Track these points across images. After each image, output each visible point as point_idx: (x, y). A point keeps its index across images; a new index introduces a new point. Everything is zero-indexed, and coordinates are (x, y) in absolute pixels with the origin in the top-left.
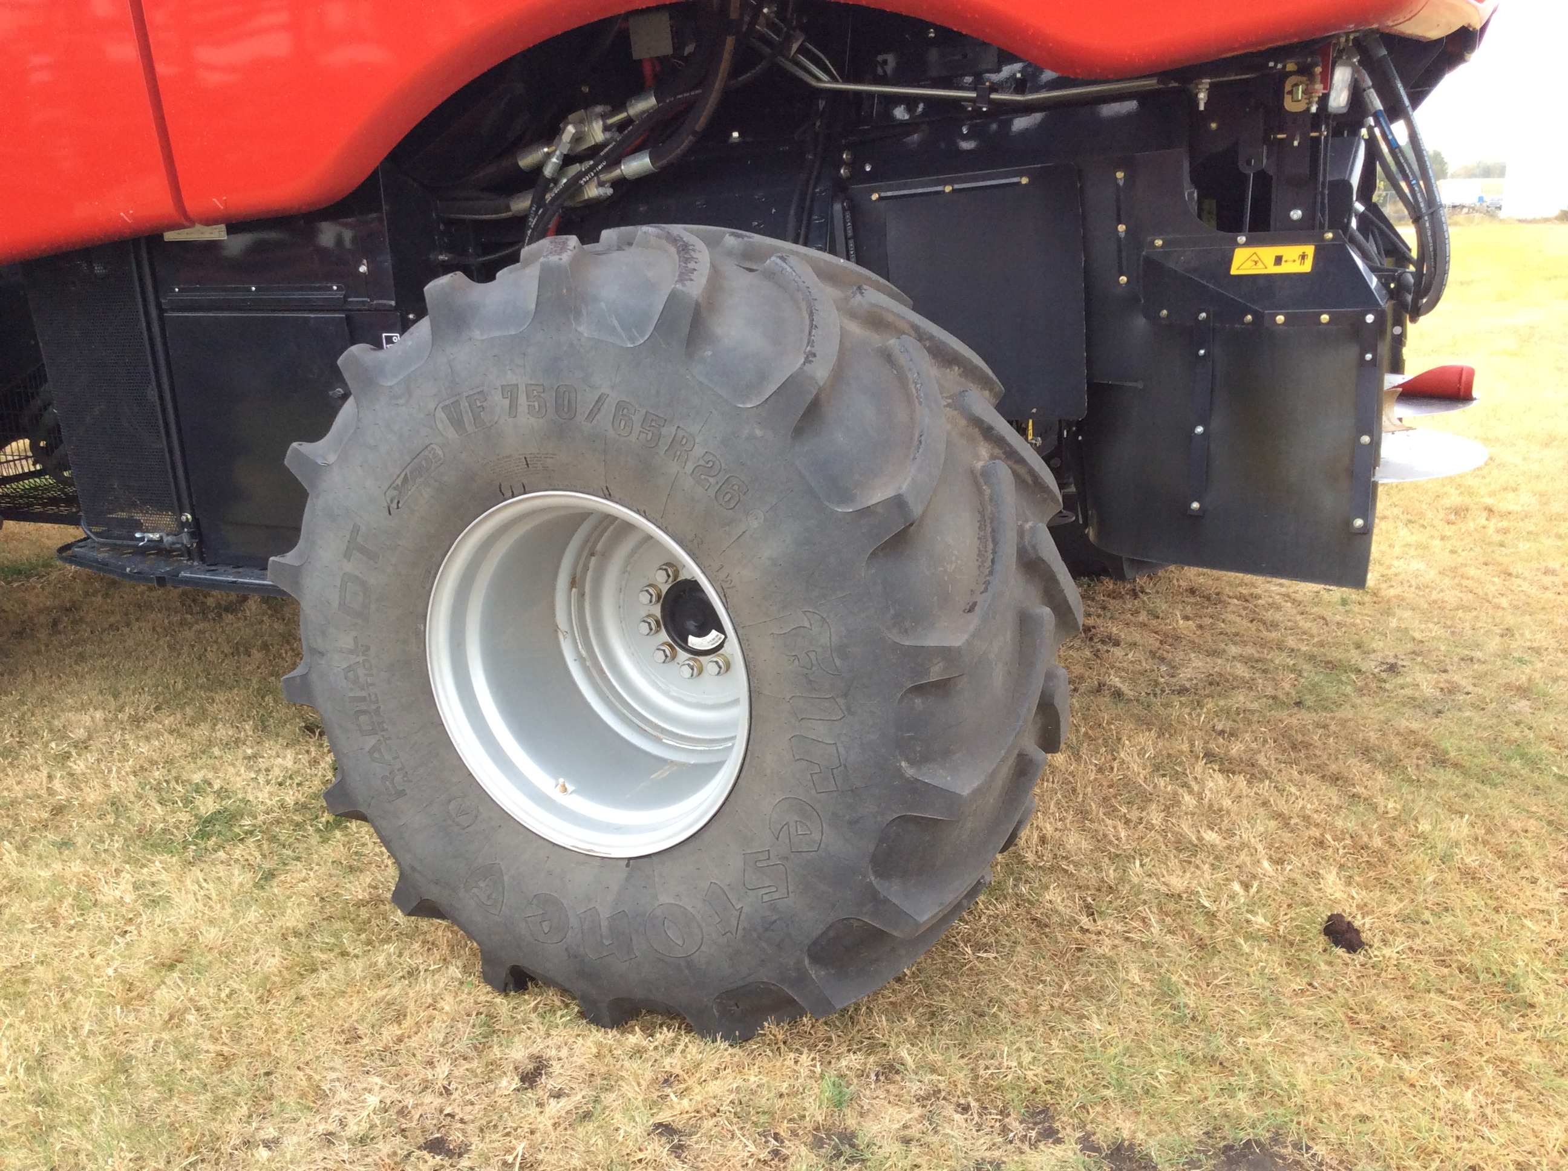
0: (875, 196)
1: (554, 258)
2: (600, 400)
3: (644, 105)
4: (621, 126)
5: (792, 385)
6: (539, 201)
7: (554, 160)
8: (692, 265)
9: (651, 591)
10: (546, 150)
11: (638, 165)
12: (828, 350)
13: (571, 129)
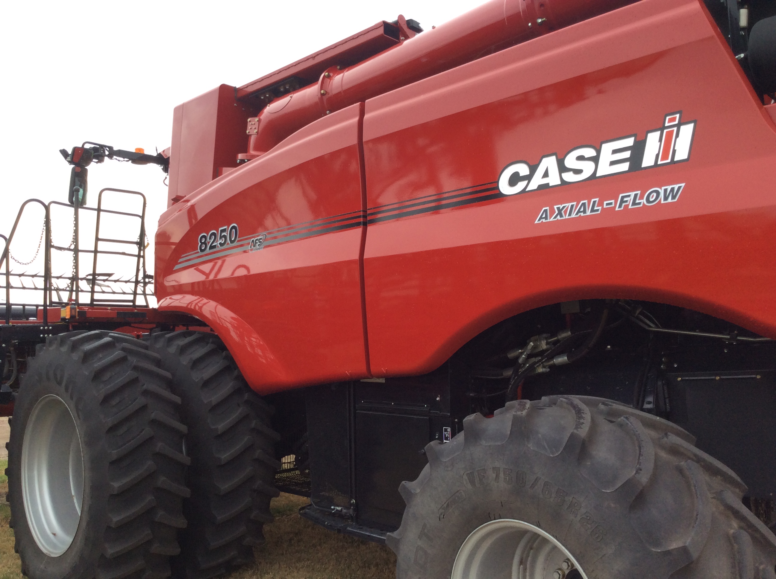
0: (679, 379)
1: (519, 413)
2: (537, 480)
3: (565, 335)
4: (555, 343)
5: (629, 484)
6: (516, 372)
7: (523, 356)
8: (582, 421)
9: (560, 572)
10: (520, 351)
11: (562, 359)
12: (649, 466)
13: (532, 344)
